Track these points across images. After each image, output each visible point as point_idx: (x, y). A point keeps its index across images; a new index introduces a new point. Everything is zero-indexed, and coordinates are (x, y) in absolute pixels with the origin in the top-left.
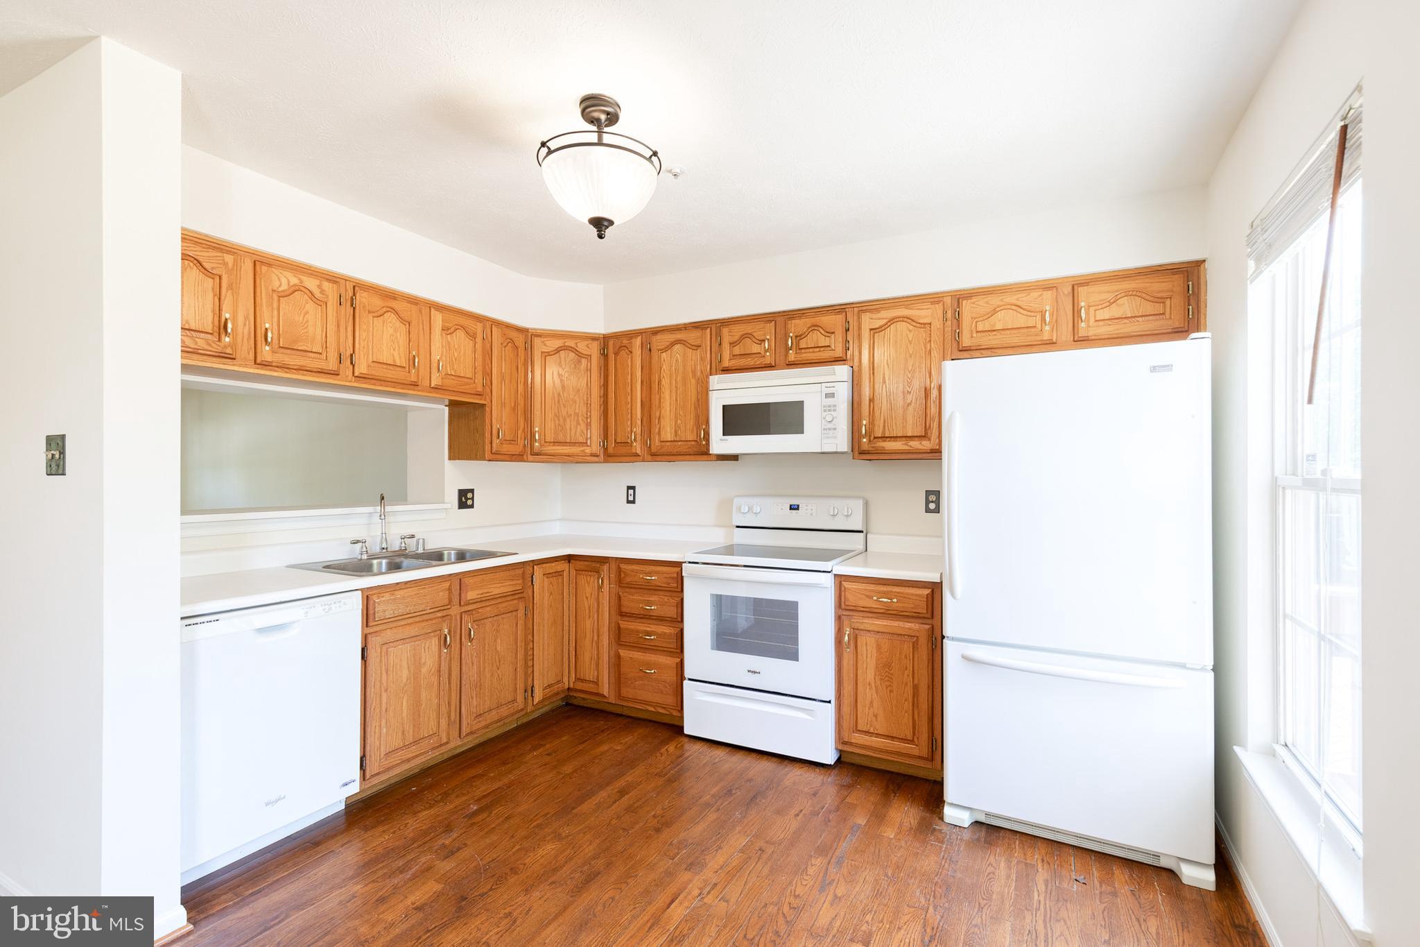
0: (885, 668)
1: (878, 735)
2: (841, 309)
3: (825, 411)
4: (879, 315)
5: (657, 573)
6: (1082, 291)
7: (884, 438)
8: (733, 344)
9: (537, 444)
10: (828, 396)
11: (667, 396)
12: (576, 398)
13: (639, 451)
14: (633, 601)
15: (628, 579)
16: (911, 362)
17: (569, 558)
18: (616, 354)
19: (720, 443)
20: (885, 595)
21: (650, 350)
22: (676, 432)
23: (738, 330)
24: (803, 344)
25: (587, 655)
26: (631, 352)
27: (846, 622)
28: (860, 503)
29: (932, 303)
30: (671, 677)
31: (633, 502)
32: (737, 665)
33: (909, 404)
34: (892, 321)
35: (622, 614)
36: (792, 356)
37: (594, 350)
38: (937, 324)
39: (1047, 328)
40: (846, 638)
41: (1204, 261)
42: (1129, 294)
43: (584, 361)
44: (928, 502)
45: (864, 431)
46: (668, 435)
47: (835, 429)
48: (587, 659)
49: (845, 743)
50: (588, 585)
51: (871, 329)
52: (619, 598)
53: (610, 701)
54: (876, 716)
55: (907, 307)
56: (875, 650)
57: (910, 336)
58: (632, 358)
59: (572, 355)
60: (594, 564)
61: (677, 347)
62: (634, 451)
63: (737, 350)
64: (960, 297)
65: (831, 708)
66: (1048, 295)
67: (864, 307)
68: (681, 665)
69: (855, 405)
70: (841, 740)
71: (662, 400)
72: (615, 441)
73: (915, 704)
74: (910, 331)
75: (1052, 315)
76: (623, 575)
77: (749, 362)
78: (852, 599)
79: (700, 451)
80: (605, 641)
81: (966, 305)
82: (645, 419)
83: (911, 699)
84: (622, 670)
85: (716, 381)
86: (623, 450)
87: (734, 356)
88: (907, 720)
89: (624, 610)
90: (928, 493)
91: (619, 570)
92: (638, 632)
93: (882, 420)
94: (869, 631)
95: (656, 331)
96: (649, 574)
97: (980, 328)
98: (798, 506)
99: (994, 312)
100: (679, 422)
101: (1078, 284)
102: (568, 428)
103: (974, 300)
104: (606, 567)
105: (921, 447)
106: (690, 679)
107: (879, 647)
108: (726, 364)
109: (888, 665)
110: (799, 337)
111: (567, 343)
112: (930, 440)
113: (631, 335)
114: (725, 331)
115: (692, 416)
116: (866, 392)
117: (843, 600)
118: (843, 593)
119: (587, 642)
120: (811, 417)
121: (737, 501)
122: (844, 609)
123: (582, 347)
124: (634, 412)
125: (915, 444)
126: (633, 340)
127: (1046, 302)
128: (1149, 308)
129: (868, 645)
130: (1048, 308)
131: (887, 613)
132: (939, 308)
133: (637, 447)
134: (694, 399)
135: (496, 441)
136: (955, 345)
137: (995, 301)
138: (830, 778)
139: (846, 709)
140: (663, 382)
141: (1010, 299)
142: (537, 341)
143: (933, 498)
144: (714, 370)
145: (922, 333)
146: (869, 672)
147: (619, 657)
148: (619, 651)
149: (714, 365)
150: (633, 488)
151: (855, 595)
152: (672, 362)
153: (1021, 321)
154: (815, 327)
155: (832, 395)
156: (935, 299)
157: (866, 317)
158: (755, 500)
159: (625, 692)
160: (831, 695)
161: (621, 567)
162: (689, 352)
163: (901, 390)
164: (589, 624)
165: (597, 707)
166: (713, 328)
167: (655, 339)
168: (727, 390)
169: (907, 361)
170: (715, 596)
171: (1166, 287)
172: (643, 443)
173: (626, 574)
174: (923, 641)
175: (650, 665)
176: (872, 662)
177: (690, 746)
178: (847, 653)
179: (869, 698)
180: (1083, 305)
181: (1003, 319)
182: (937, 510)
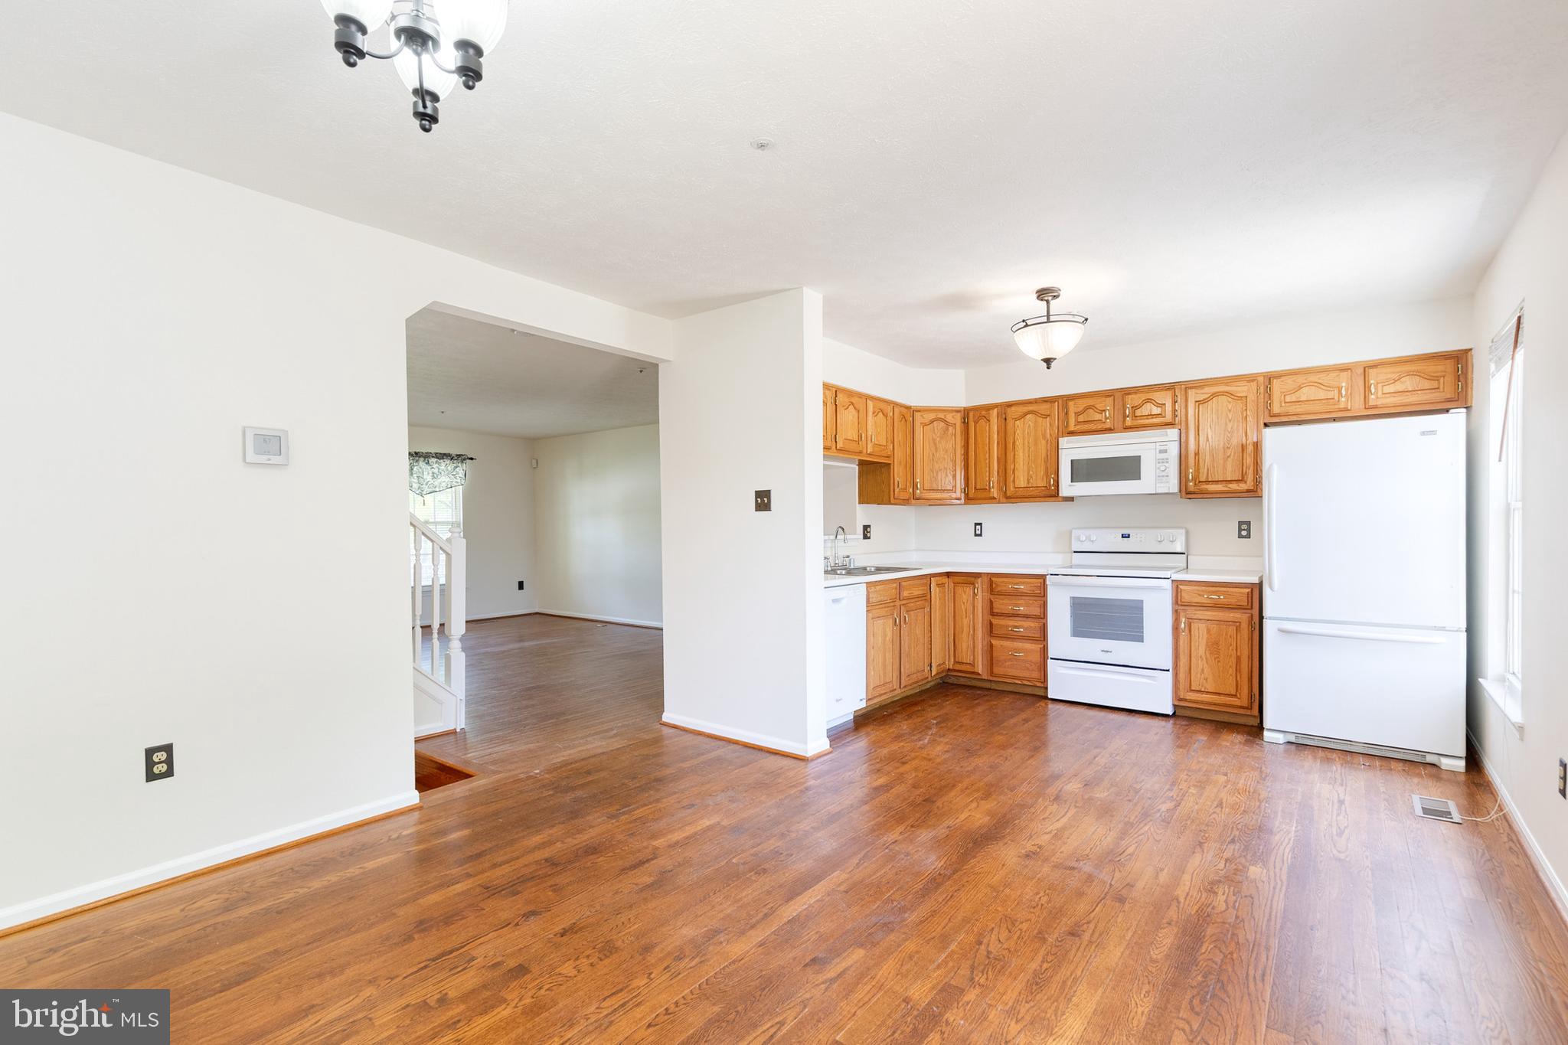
0: (1214, 646)
1: (1208, 693)
2: (1170, 387)
3: (1159, 463)
4: (1203, 391)
5: (1023, 583)
6: (1372, 372)
7: (1207, 482)
8: (1077, 414)
9: (918, 491)
10: (1161, 452)
11: (1021, 454)
12: (946, 456)
13: (995, 496)
14: (1003, 605)
15: (999, 589)
16: (1230, 425)
17: (948, 574)
18: (976, 422)
19: (1067, 488)
20: (1214, 593)
21: (1006, 419)
22: (1028, 480)
23: (1082, 404)
24: (1138, 413)
25: (964, 644)
26: (989, 420)
27: (1182, 614)
28: (1183, 531)
29: (1248, 381)
30: (1036, 658)
31: (980, 535)
32: (1092, 648)
33: (1228, 457)
34: (1214, 395)
35: (993, 614)
36: (1129, 421)
37: (957, 419)
38: (1252, 397)
39: (1343, 399)
40: (1183, 626)
41: (1471, 349)
42: (1409, 374)
43: (951, 428)
44: (1240, 530)
45: (1190, 478)
46: (1022, 482)
47: (1167, 476)
48: (964, 646)
49: (1180, 700)
50: (965, 594)
51: (1196, 402)
52: (991, 602)
53: (984, 678)
54: (1206, 679)
55: (1227, 384)
56: (1205, 634)
57: (1230, 407)
58: (989, 425)
59: (942, 424)
60: (969, 579)
61: (1029, 416)
62: (991, 495)
63: (1081, 418)
64: (1270, 378)
65: (1169, 675)
66: (1344, 375)
67: (1188, 386)
68: (1045, 650)
69: (1183, 458)
70: (1177, 696)
71: (1016, 456)
72: (975, 488)
73: (1238, 670)
74: (1230, 402)
75: (1347, 390)
76: (994, 586)
77: (1092, 427)
78: (1186, 597)
79: (1051, 493)
80: (979, 634)
81: (1276, 383)
82: (1000, 471)
83: (1234, 666)
84: (995, 654)
85: (1064, 442)
86: (981, 495)
87: (1078, 423)
88: (1232, 681)
89: (995, 611)
90: (1240, 523)
91: (991, 583)
92: (1007, 626)
93: (1206, 470)
94: (1200, 620)
95: (1010, 405)
96: (1017, 584)
97: (1288, 399)
98: (1129, 535)
99: (1300, 388)
100: (1031, 472)
101: (1368, 367)
102: (939, 479)
103: (1283, 379)
104: (979, 580)
105: (1237, 488)
106: (1051, 659)
107: (1209, 631)
108: (1072, 428)
109: (1216, 643)
110: (1134, 408)
111: (939, 415)
112: (1246, 482)
113: (989, 408)
114: (1071, 403)
115: (1042, 468)
116: (1192, 448)
117: (1179, 598)
118: (1179, 594)
119: (964, 636)
120: (1147, 468)
121: (1075, 533)
122: (1179, 604)
123: (949, 418)
124: (991, 465)
125: (1234, 486)
126: (991, 412)
127: (1342, 380)
128: (1427, 384)
129: (1200, 631)
130: (1344, 384)
131: (1216, 606)
132: (1254, 385)
133: (995, 492)
134: (1044, 455)
135: (897, 490)
136: (1267, 413)
137: (1301, 379)
138: (1169, 725)
139: (1182, 676)
140: (1017, 443)
141: (1313, 378)
142: (917, 415)
143: (1244, 527)
144: (1060, 433)
145: (1240, 405)
146: (1200, 648)
147: (991, 646)
148: (991, 641)
149: (1060, 429)
150: (980, 524)
151: (1189, 594)
152: (1023, 430)
153: (1322, 395)
154: (1149, 400)
155: (1165, 451)
156: (1250, 378)
157: (1191, 393)
158: (1088, 532)
159: (996, 670)
160: (1169, 665)
161: (993, 579)
162: (1040, 420)
163: (1221, 446)
164: (965, 622)
165: (969, 683)
166: (1060, 402)
167: (1009, 410)
168: (1074, 449)
169: (1226, 424)
170: (1073, 599)
171: (1441, 368)
172: (1000, 489)
173: (997, 585)
174: (1245, 625)
175: (1018, 650)
176: (1203, 642)
177: (1051, 706)
178: (1183, 636)
179: (1201, 667)
180: (1372, 382)
181: (1306, 394)
182: (1248, 536)
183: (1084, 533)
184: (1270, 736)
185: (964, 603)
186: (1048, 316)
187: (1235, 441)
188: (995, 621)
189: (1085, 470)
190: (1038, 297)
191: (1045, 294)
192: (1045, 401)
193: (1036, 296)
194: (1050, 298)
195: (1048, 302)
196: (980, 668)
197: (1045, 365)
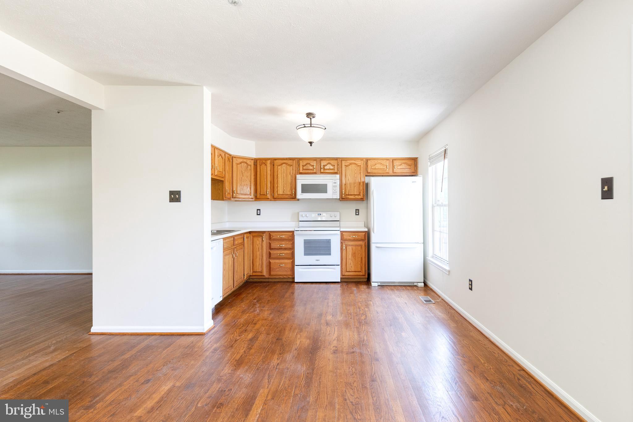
0: (354, 254)
1: (352, 272)
2: (336, 159)
3: (333, 187)
4: (347, 162)
5: (284, 235)
6: (395, 162)
7: (349, 195)
8: (303, 166)
9: (235, 194)
10: (334, 183)
11: (280, 180)
12: (247, 179)
13: (269, 197)
14: (275, 245)
15: (274, 238)
16: (356, 175)
17: (250, 232)
18: (260, 165)
19: (300, 195)
20: (354, 235)
21: (274, 165)
22: (283, 191)
23: (305, 162)
24: (326, 168)
25: (258, 263)
26: (266, 165)
27: (344, 243)
28: (339, 213)
29: (361, 160)
30: (290, 266)
31: (260, 215)
32: (312, 259)
33: (355, 186)
34: (351, 164)
35: (270, 248)
36: (322, 170)
37: (252, 163)
38: (362, 166)
39: (387, 169)
40: (344, 248)
41: (418, 158)
42: (404, 163)
43: (249, 167)
44: (356, 212)
45: (343, 193)
46: (280, 192)
47: (336, 192)
48: (258, 264)
49: (343, 276)
50: (258, 241)
51: (345, 165)
52: (270, 244)
53: (266, 277)
54: (351, 267)
55: (355, 160)
56: (351, 250)
57: (355, 168)
58: (267, 167)
59: (245, 164)
60: (260, 234)
61: (284, 165)
62: (268, 197)
63: (305, 168)
64: (367, 160)
65: (339, 267)
66: (388, 161)
67: (343, 159)
68: (293, 262)
69: (341, 186)
70: (342, 275)
71: (278, 181)
72: (260, 194)
73: (361, 262)
74: (355, 167)
75: (388, 166)
76: (271, 236)
77: (309, 171)
78: (345, 237)
79: (293, 197)
80: (265, 258)
81: (369, 162)
82: (271, 187)
83: (360, 261)
84: (272, 266)
85: (298, 176)
86: (264, 197)
87: (303, 169)
88: (359, 266)
89: (272, 247)
90: (356, 210)
91: (270, 235)
92: (277, 254)
93: (348, 190)
94: (350, 245)
95: (276, 159)
96: (282, 235)
97: (373, 167)
98: (321, 214)
99: (376, 164)
100: (285, 188)
101: (394, 160)
102: (244, 189)
103: (371, 160)
104: (265, 234)
105: (358, 197)
106: (296, 265)
107: (352, 249)
108: (301, 171)
109: (355, 253)
110: (324, 166)
111: (244, 160)
112: (360, 195)
113: (266, 159)
114: (301, 162)
115: (289, 186)
116: (344, 182)
118: (342, 236)
119: (258, 259)
120: (330, 189)
121: (300, 213)
122: (343, 239)
123: (248, 162)
124: (267, 185)
125: (357, 197)
126: (267, 162)
127: (387, 163)
128: (408, 167)
129: (350, 249)
130: (388, 165)
131: (354, 240)
132: (362, 161)
133: (269, 196)
134: (290, 181)
135: (226, 193)
136: (366, 172)
137: (376, 161)
138: (338, 286)
139: (344, 267)
140: (279, 175)
141: (379, 161)
142: (234, 159)
143: (357, 211)
144: (296, 173)
145: (359, 168)
146: (350, 256)
147: (270, 263)
148: (270, 261)
149: (296, 171)
150: (260, 210)
151: (346, 236)
152: (281, 170)
153: (382, 167)
154: (329, 163)
155: (336, 183)
156: (361, 159)
157: (343, 162)
158: (306, 213)
159: (272, 273)
160: (339, 263)
161: (271, 234)
162: (288, 167)
163: (353, 182)
164: (258, 253)
165: (259, 281)
166: (296, 160)
167: (275, 162)
168: (302, 180)
169: (354, 175)
170: (305, 240)
171: (411, 162)
172: (271, 195)
173: (273, 236)
174: (363, 246)
175: (282, 263)
176: (350, 253)
177: (296, 285)
178: (344, 252)
179: (350, 263)
180: (395, 164)
181: (378, 166)
182: (358, 215)
183: (304, 214)
184: (373, 284)
185: (257, 245)
186: (311, 124)
187: (357, 181)
188: (272, 252)
189: (306, 189)
190: (307, 116)
191: (309, 115)
192: (290, 159)
193: (306, 115)
194: (312, 117)
195: (311, 119)
196: (265, 273)
197: (310, 144)
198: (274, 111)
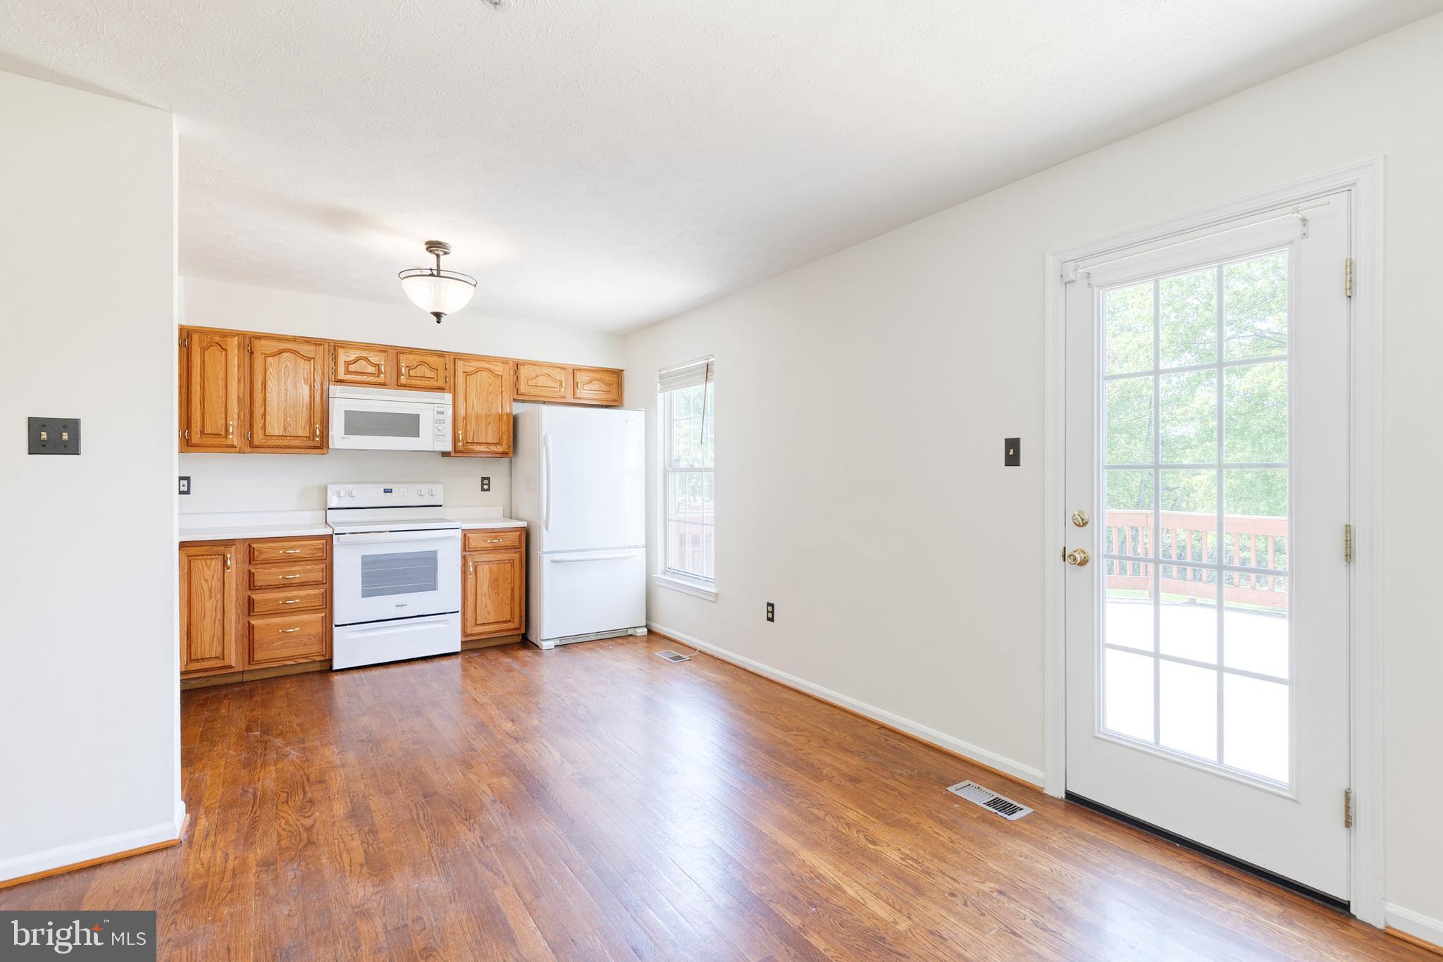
0: (494, 583)
1: (488, 624)
2: (442, 354)
3: (436, 423)
4: (469, 364)
5: (301, 547)
6: (578, 374)
7: (473, 443)
10: (439, 413)
11: (276, 396)
13: (235, 443)
14: (270, 575)
15: (264, 556)
16: (490, 397)
18: (204, 350)
19: (338, 437)
20: (495, 538)
21: (252, 353)
22: (285, 428)
23: (353, 354)
24: (413, 373)
25: (206, 634)
26: (226, 350)
27: (469, 559)
28: (444, 485)
29: (503, 363)
30: (317, 629)
31: (190, 493)
32: (386, 605)
33: (490, 423)
34: (479, 370)
35: (252, 587)
36: (403, 380)
38: (506, 377)
39: (563, 389)
40: (471, 569)
41: (620, 369)
42: (597, 380)
44: (483, 484)
45: (460, 438)
46: (275, 428)
47: (444, 436)
48: (206, 637)
49: (468, 635)
50: (208, 569)
51: (465, 372)
52: (252, 575)
53: (237, 669)
54: (489, 613)
55: (488, 362)
56: (488, 573)
57: (490, 382)
58: (226, 354)
60: (215, 549)
61: (286, 355)
62: (229, 443)
63: (352, 368)
64: (517, 365)
65: (459, 616)
66: (563, 372)
67: (457, 357)
68: (329, 618)
69: (460, 424)
70: (464, 634)
71: (268, 399)
72: (200, 431)
73: (513, 599)
74: (490, 378)
75: (565, 382)
76: (256, 554)
77: (365, 379)
78: (473, 544)
79: (318, 442)
80: (232, 615)
81: (522, 370)
82: (243, 414)
83: (510, 596)
84: (256, 638)
85: (335, 390)
86: (208, 441)
87: (348, 372)
88: (507, 609)
89: (257, 584)
90: (483, 479)
91: (251, 551)
92: (276, 600)
93: (472, 433)
94: (484, 562)
95: (259, 337)
96: (291, 548)
97: (530, 383)
98: (391, 490)
99: (537, 376)
100: (289, 419)
101: (576, 370)
103: (527, 366)
104: (233, 548)
105: (496, 450)
106: (336, 626)
107: (491, 571)
108: (341, 376)
109: (496, 580)
110: (409, 368)
112: (502, 446)
113: (225, 334)
114: (341, 352)
115: (305, 415)
116: (461, 412)
117: (467, 545)
118: (467, 542)
119: (208, 623)
120: (426, 426)
121: (331, 489)
122: (467, 549)
124: (229, 405)
125: (493, 448)
126: (229, 340)
127: (562, 376)
128: (605, 388)
129: (484, 571)
130: (563, 379)
131: (496, 549)
132: (506, 366)
133: (233, 439)
134: (308, 401)
136: (515, 391)
137: (538, 370)
138: (457, 661)
139: (469, 614)
140: (269, 383)
141: (546, 370)
143: (486, 482)
144: (328, 380)
145: (498, 381)
146: (484, 587)
147: (251, 628)
148: (251, 621)
149: (327, 376)
150: (188, 479)
151: (475, 541)
153: (550, 383)
154: (422, 363)
155: (442, 413)
156: (504, 361)
157: (460, 364)
158: (350, 486)
159: (258, 656)
160: (459, 608)
161: (254, 545)
162: (301, 362)
163: (484, 413)
164: (209, 604)
165: (208, 684)
166: (327, 347)
167: (257, 343)
168: (344, 401)
169: (488, 397)
170: (363, 557)
171: (611, 379)
172: (243, 436)
173: (261, 552)
174: (517, 562)
175: (291, 625)
176: (486, 581)
177: (337, 678)
178: (471, 578)
179: (484, 602)
180: (578, 380)
181: (542, 381)
182: (488, 490)
183: (343, 489)
184: (545, 645)
185: (206, 581)
186: (438, 270)
187: (494, 411)
188: (257, 596)
189: (359, 423)
190: (427, 249)
191: (433, 246)
192: (307, 342)
193: (425, 247)
194: (441, 253)
195: (438, 256)
196: (234, 658)
197: (435, 318)
198: (338, 218)
